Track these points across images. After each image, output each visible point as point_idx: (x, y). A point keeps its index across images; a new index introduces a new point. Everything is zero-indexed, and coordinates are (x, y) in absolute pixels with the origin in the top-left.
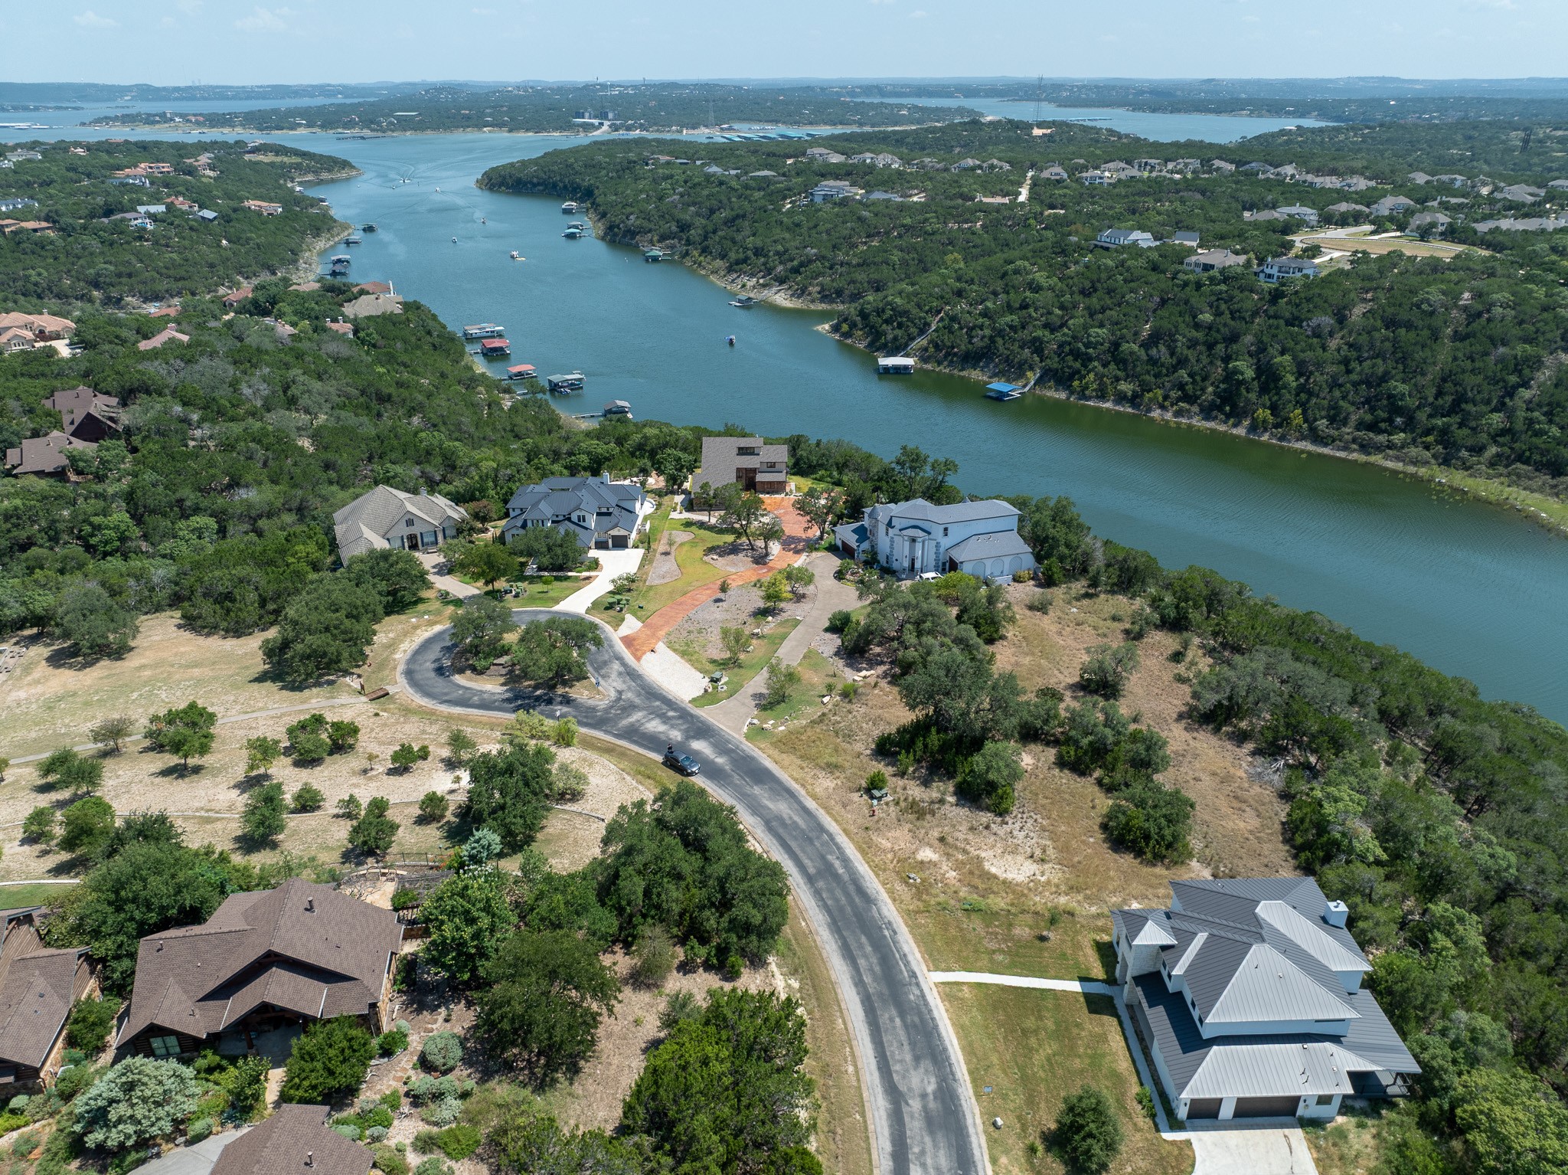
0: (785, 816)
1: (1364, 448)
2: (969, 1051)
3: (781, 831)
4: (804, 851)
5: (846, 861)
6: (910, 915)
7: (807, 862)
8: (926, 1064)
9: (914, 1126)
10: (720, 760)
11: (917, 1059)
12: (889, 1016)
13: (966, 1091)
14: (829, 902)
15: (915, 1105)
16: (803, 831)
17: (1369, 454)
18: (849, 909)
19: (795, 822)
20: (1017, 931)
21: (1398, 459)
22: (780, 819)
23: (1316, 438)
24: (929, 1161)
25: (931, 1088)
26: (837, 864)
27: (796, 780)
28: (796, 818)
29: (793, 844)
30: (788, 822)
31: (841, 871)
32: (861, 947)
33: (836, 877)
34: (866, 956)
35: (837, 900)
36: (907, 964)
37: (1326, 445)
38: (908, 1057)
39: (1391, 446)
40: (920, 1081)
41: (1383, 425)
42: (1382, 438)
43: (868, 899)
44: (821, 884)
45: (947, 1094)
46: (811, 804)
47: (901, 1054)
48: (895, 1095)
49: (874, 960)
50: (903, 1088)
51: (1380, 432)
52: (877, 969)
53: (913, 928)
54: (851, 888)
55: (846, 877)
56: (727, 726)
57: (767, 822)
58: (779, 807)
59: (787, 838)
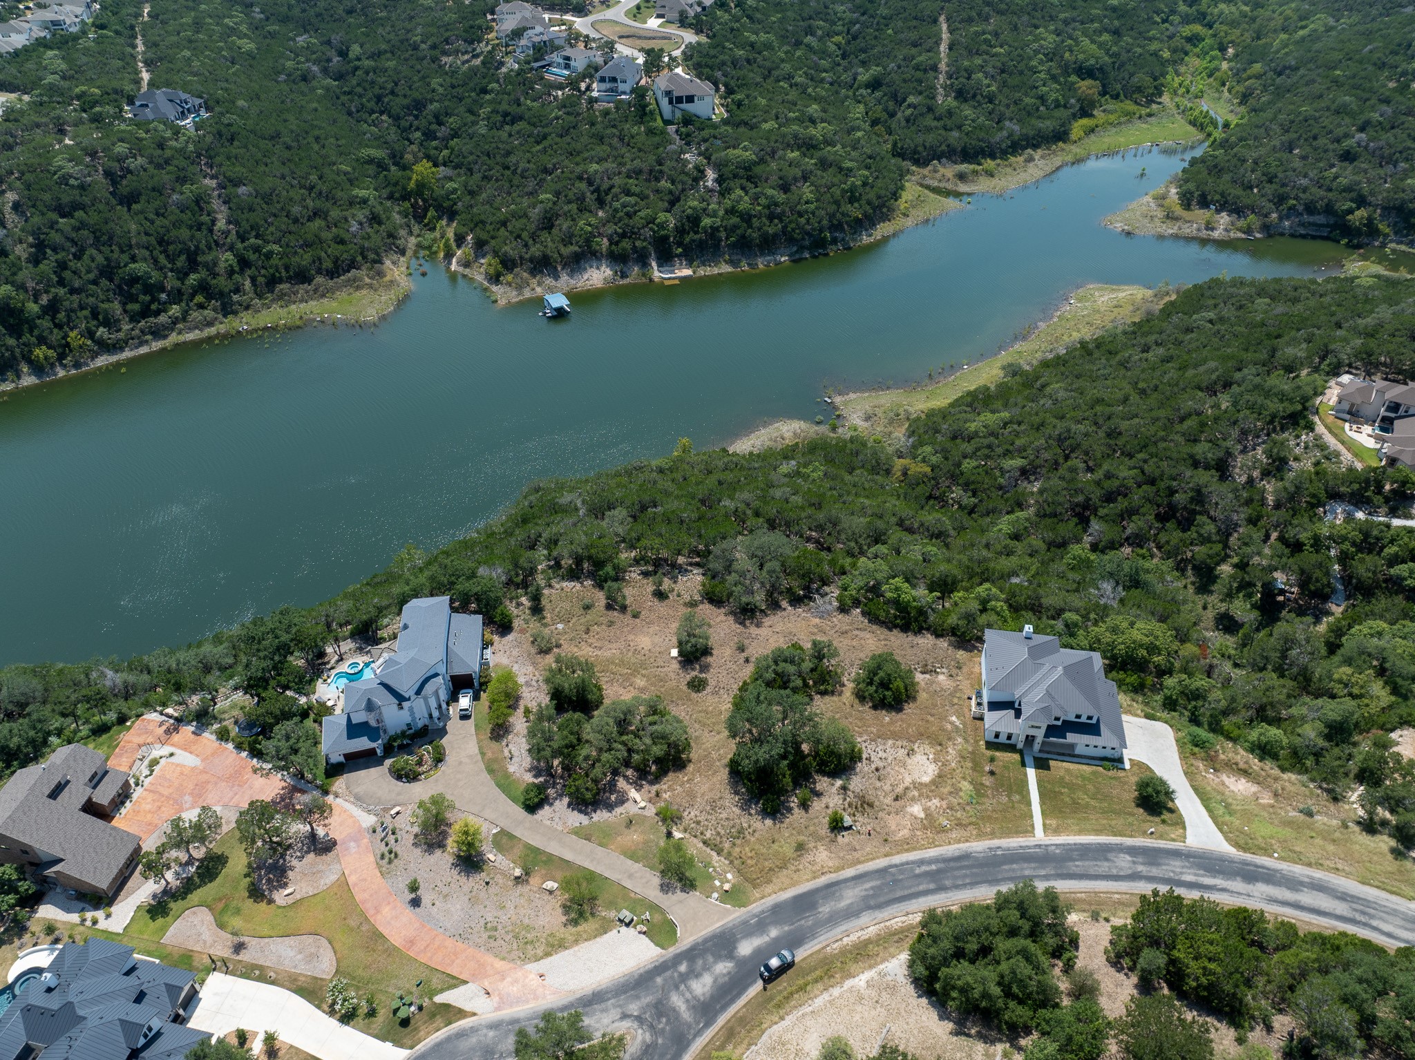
0: (863, 893)
1: (158, 333)
2: (1098, 832)
3: (882, 899)
4: (910, 887)
5: (922, 862)
6: (981, 835)
7: (921, 888)
8: (1110, 856)
9: (1155, 871)
10: (774, 933)
11: (1107, 860)
12: (1074, 867)
13: (1129, 841)
14: (968, 881)
15: (1140, 868)
16: (883, 884)
17: (165, 337)
18: (974, 870)
19: (872, 888)
20: (988, 783)
21: (191, 329)
22: (866, 898)
23: (106, 347)
24: (1178, 870)
25: (1128, 858)
26: (924, 868)
27: (815, 878)
28: (868, 885)
29: (899, 894)
30: (871, 892)
31: (934, 867)
32: (1014, 870)
33: (939, 871)
34: (1022, 869)
35: (965, 876)
36: (1029, 847)
37: (122, 349)
38: (1106, 864)
39: (175, 321)
40: (1124, 862)
41: (154, 307)
42: (163, 318)
43: (966, 856)
44: (948, 883)
45: (1132, 851)
46: (849, 872)
47: (1104, 867)
48: (1135, 877)
49: (1026, 865)
50: (1130, 872)
51: (157, 313)
52: (1033, 865)
53: (993, 835)
54: (952, 864)
55: (941, 865)
56: (718, 920)
57: (869, 908)
58: (850, 896)
59: (891, 896)
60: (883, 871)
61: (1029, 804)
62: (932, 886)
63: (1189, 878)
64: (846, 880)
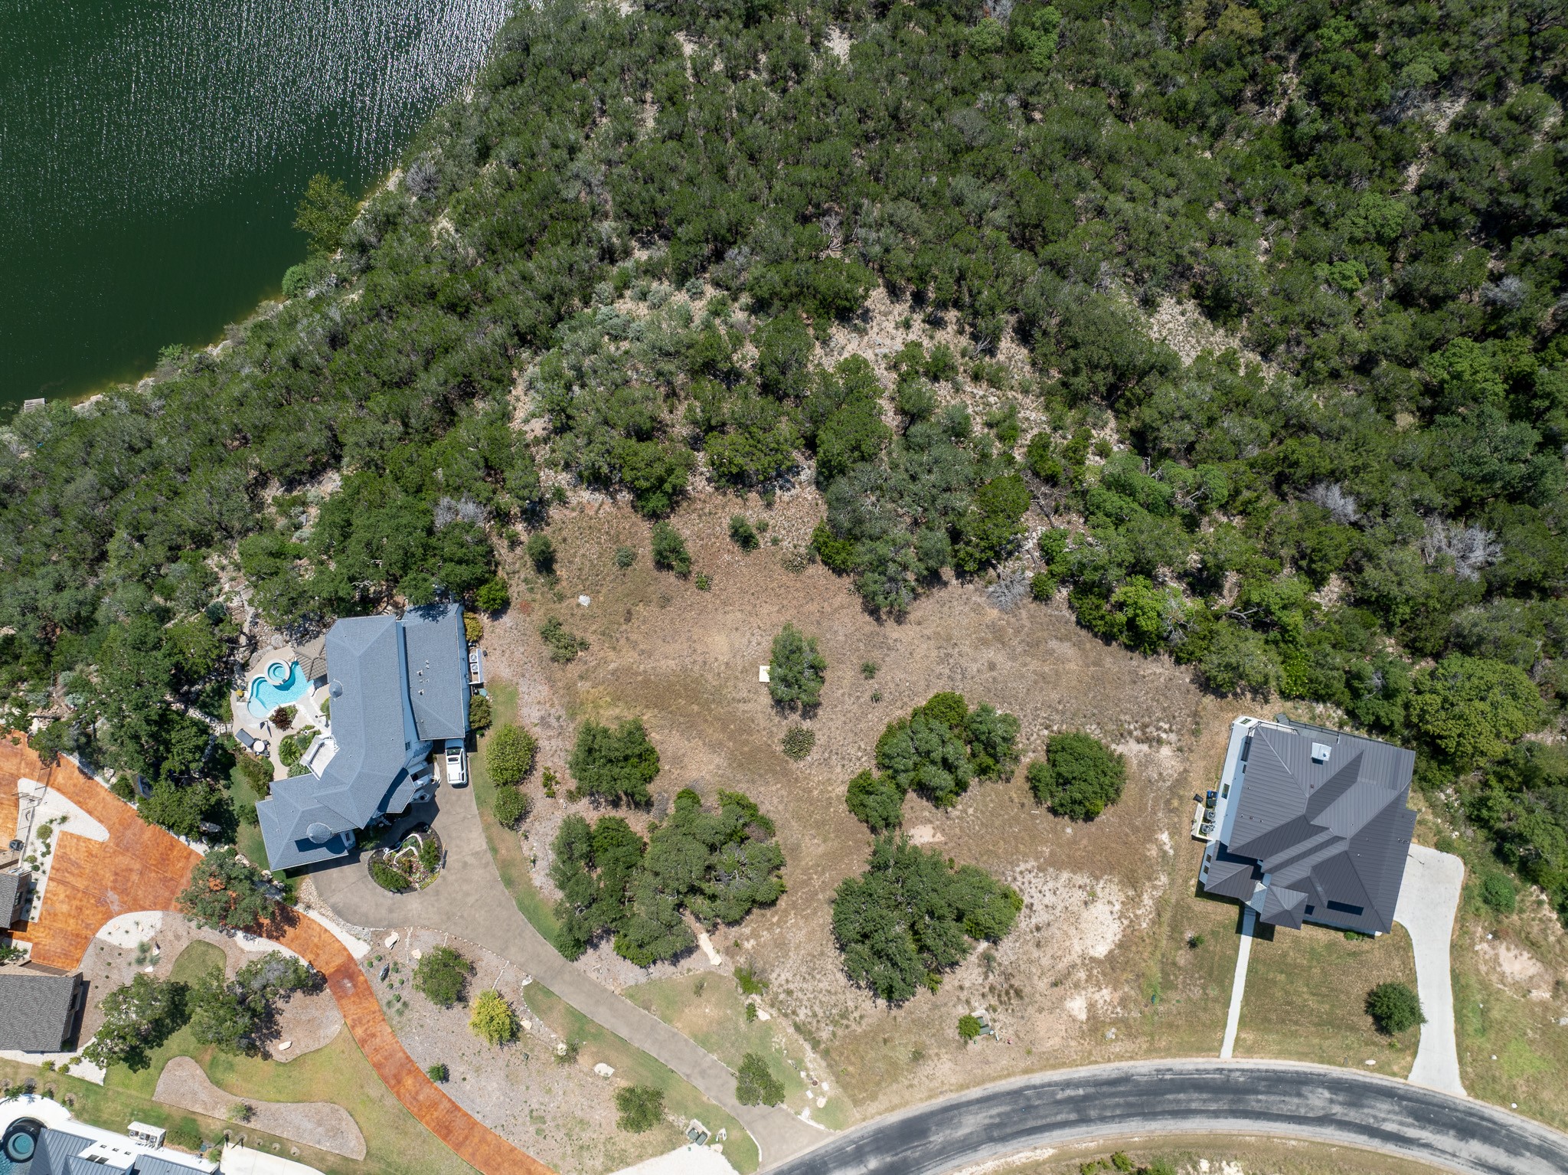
0: (987, 1121)
2: (1302, 1056)
3: (1008, 1130)
4: (1046, 1117)
5: (1067, 1084)
6: (1151, 1051)
7: (1059, 1118)
8: (1305, 1090)
9: (1353, 1115)
11: (1299, 1095)
12: (1254, 1102)
13: (1336, 1072)
14: (1118, 1112)
15: (1337, 1109)
16: (1013, 1111)
18: (1131, 1099)
19: (999, 1115)
20: (1181, 962)
22: (989, 1128)
24: (1382, 1115)
25: (1327, 1094)
26: (1069, 1092)
27: (930, 1097)
28: (994, 1111)
29: (1030, 1124)
30: (997, 1120)
31: (1081, 1092)
32: (1178, 1101)
33: (1086, 1098)
34: (1190, 1101)
35: (1118, 1105)
36: (1207, 1072)
38: (1296, 1100)
40: (1319, 1100)
43: (1125, 1079)
44: (1093, 1113)
45: (1336, 1086)
46: (975, 1093)
47: (1291, 1104)
48: (1325, 1120)
49: (1195, 1096)
50: (1321, 1113)
52: (1205, 1096)
53: (1168, 1052)
54: (1105, 1089)
55: (1091, 1090)
56: (808, 1145)
57: (992, 1140)
58: (970, 1124)
59: (1022, 1127)
60: (1016, 1094)
61: (1227, 1004)
62: (1073, 1116)
63: (1390, 1127)
64: (969, 1103)
